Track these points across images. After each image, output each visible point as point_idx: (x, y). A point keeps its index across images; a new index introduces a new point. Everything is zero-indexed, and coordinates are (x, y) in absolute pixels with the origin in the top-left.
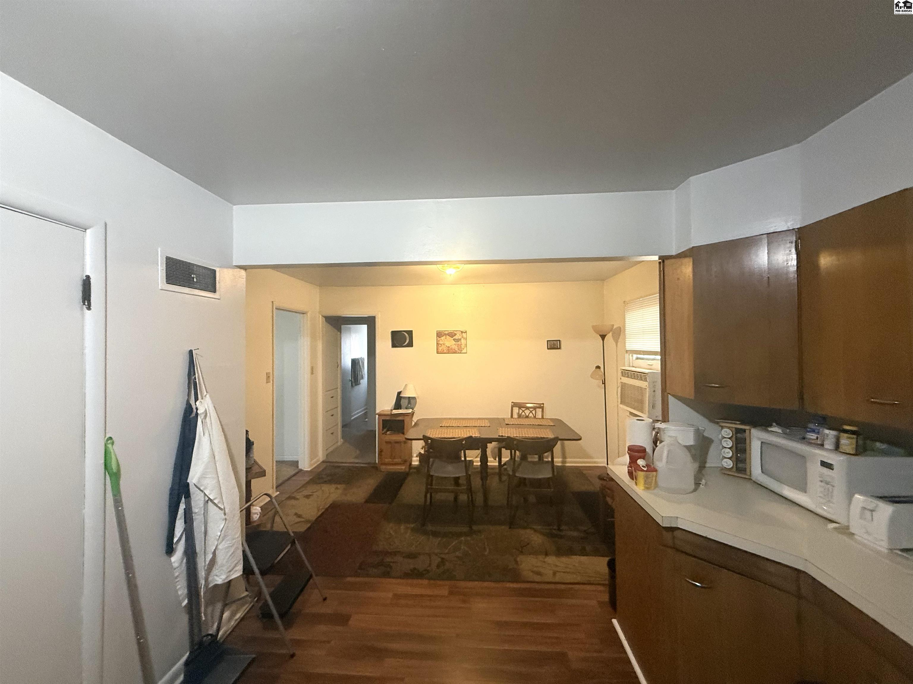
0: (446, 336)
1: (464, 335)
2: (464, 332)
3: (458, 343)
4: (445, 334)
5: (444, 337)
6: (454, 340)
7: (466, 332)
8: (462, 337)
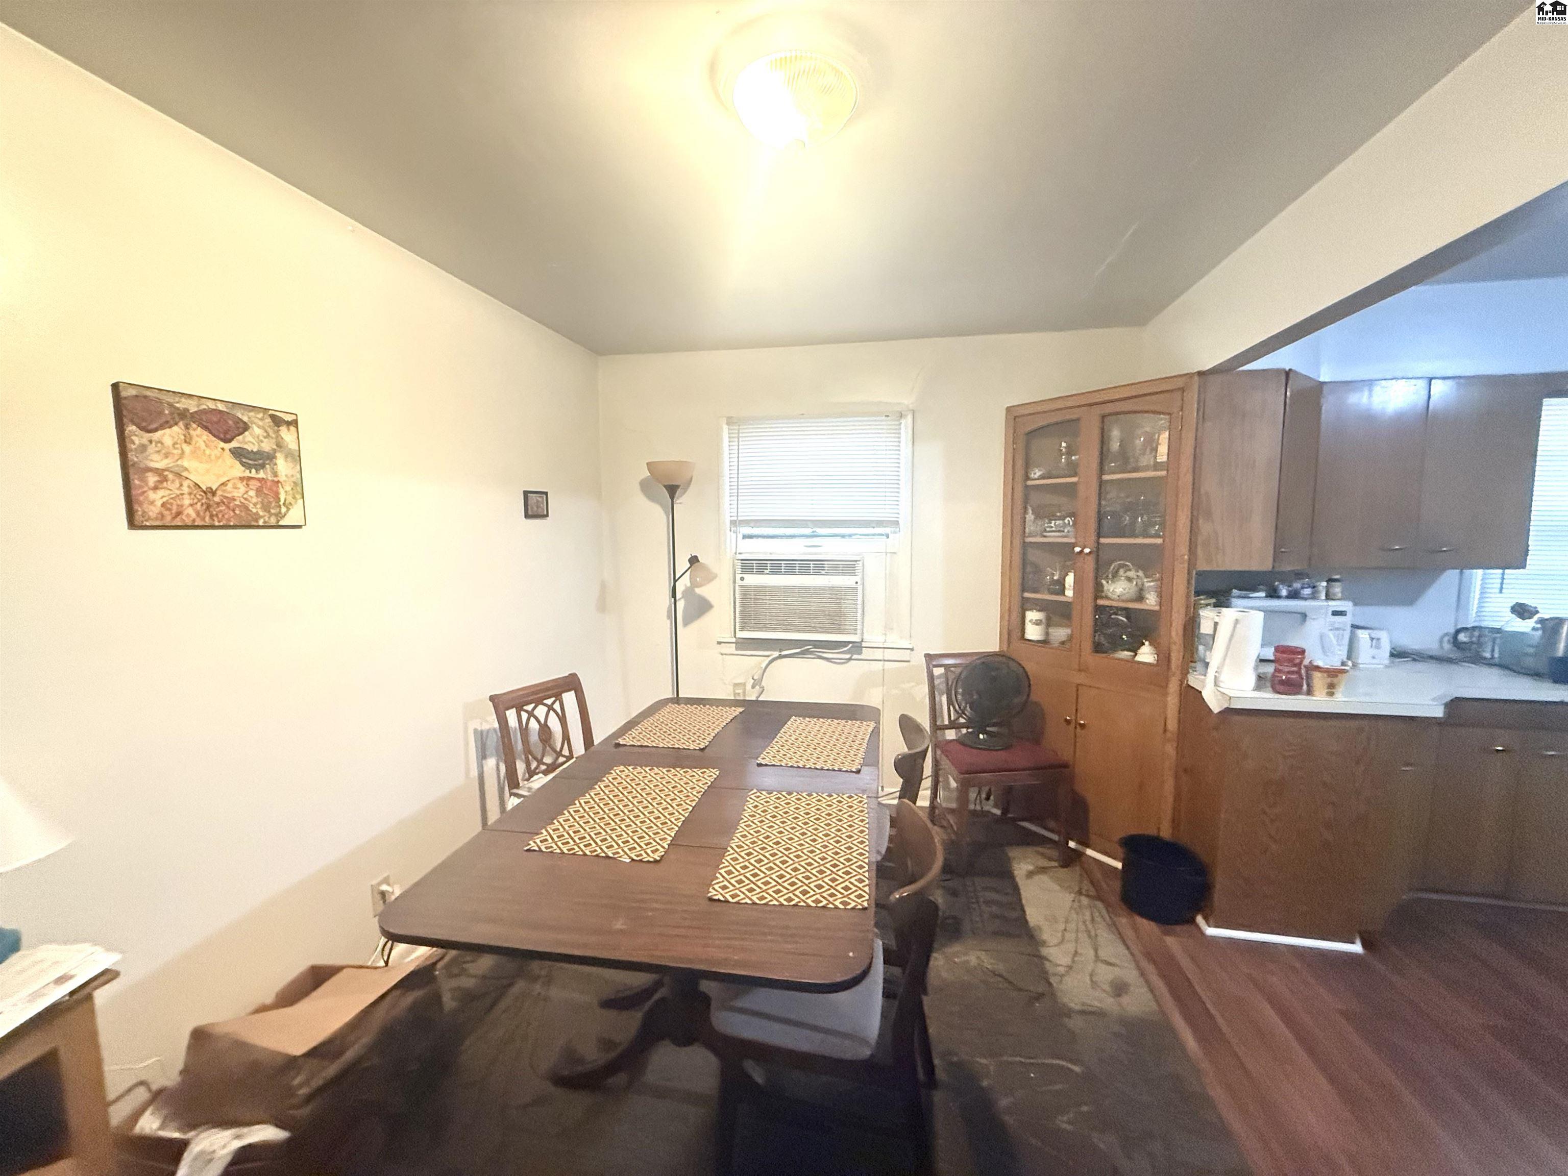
0: (187, 427)
1: (287, 435)
2: (288, 424)
3: (261, 475)
4: (183, 415)
5: (177, 430)
6: (238, 454)
7: (295, 423)
8: (279, 445)
